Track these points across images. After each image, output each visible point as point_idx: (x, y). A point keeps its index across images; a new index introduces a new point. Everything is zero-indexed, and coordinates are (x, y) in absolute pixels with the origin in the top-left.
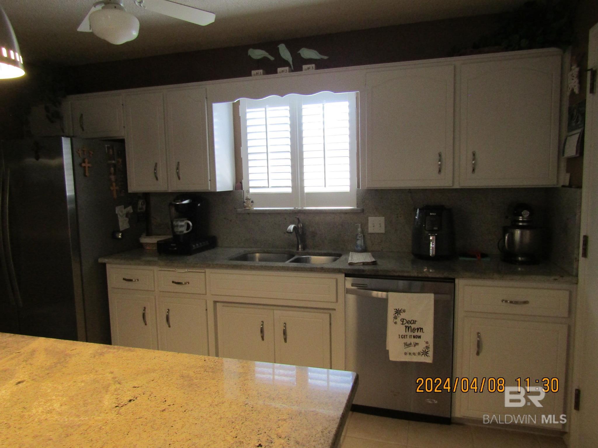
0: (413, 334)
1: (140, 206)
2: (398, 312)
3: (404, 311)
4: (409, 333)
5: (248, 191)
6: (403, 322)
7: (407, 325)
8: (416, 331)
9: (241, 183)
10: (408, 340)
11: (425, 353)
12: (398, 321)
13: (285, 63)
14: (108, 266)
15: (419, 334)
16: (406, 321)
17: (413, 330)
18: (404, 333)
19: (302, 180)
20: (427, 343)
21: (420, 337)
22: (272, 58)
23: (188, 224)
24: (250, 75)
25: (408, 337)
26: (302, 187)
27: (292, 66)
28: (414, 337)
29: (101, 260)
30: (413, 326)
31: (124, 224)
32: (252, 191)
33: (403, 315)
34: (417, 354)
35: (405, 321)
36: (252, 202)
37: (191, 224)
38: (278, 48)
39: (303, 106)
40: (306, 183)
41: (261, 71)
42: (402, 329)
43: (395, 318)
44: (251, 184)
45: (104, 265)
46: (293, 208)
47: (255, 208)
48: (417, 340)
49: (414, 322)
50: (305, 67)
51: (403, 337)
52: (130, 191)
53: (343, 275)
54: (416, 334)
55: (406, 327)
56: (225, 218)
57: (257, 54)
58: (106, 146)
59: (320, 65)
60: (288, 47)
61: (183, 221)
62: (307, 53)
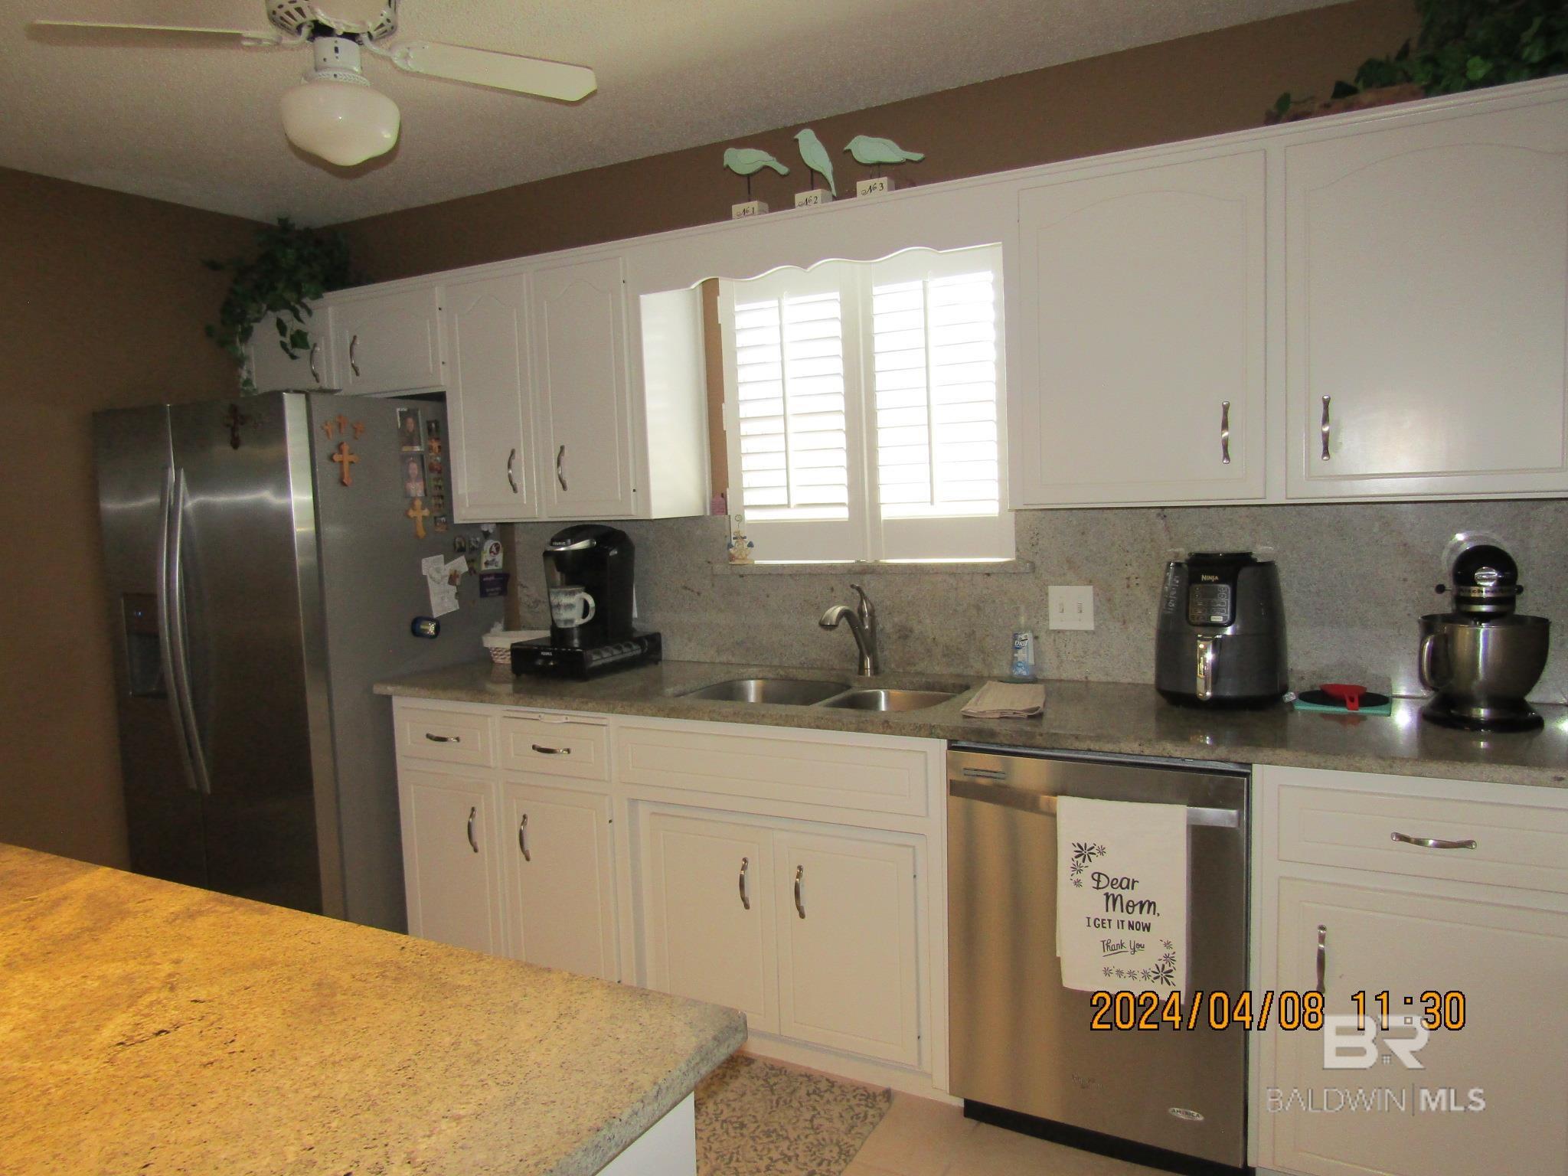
0: (1126, 917)
1: (486, 556)
2: (1083, 852)
3: (1102, 851)
4: (1117, 915)
5: (740, 518)
6: (1099, 881)
7: (1109, 890)
8: (1137, 908)
9: (724, 496)
10: (1115, 935)
11: (1164, 974)
12: (1085, 877)
13: (814, 179)
14: (398, 703)
15: (1145, 918)
16: (1108, 878)
17: (1129, 907)
18: (1102, 914)
19: (874, 487)
20: (1168, 945)
21: (1147, 927)
22: (783, 170)
23: (586, 603)
24: (728, 216)
25: (1114, 924)
26: (875, 506)
27: (832, 185)
28: (1131, 926)
29: (379, 689)
30: (1128, 895)
31: (443, 601)
32: (750, 516)
33: (1097, 864)
34: (1139, 976)
35: (1104, 881)
36: (751, 545)
37: (591, 602)
38: (797, 140)
39: (876, 290)
40: (884, 495)
41: (754, 204)
42: (1094, 902)
43: (1077, 869)
44: (749, 498)
45: (388, 699)
46: (853, 561)
47: (756, 562)
48: (1139, 936)
49: (1131, 884)
50: (862, 185)
51: (1101, 923)
52: (457, 521)
53: (944, 743)
54: (1136, 917)
55: (1107, 896)
56: (685, 588)
57: (745, 161)
58: (398, 410)
59: (902, 176)
60: (821, 136)
61: (573, 593)
62: (868, 148)
